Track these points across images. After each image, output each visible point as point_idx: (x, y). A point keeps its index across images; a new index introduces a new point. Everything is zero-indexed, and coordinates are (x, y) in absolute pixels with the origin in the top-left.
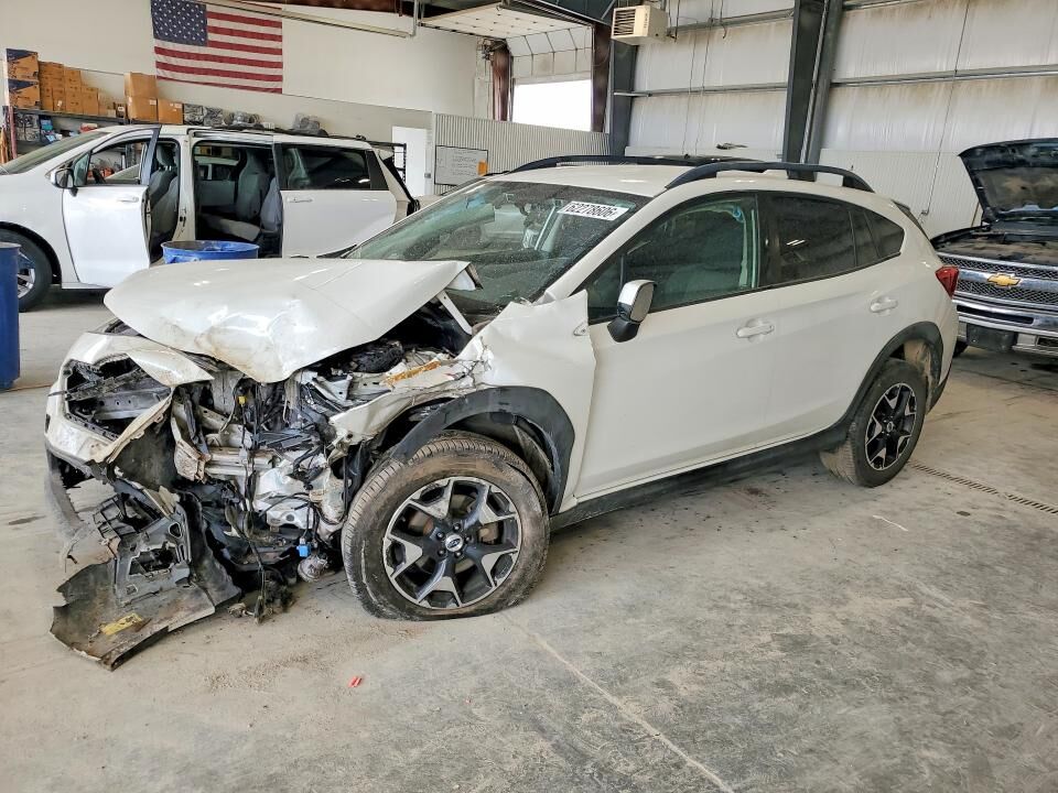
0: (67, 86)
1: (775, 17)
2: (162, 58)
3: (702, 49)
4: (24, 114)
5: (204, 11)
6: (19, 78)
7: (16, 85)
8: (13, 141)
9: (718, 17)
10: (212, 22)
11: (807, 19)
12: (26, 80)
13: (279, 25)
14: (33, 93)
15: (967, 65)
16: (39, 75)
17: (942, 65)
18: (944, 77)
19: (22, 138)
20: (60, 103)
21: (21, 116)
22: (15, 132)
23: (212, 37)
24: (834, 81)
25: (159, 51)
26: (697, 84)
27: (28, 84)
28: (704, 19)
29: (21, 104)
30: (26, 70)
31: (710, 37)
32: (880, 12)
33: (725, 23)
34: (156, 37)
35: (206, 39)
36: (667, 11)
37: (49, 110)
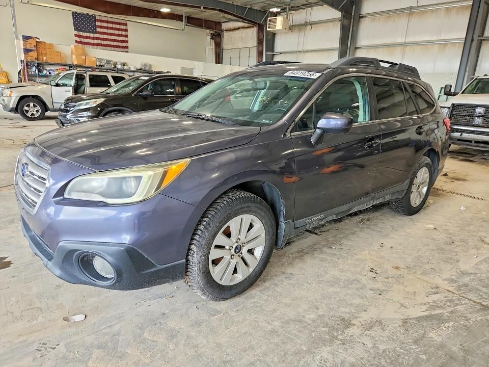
0: (48, 51)
1: (332, 21)
2: (78, 39)
3: (302, 34)
4: (31, 63)
5: (95, 19)
6: (28, 48)
7: (27, 51)
8: (26, 75)
9: (309, 21)
10: (99, 24)
11: (346, 22)
12: (31, 49)
13: (126, 25)
14: (34, 54)
15: (409, 40)
16: (36, 46)
17: (400, 40)
18: (400, 45)
19: (30, 73)
20: (45, 58)
21: (29, 64)
22: (27, 71)
23: (99, 30)
24: (357, 46)
25: (76, 36)
26: (301, 49)
27: (31, 51)
28: (303, 22)
29: (29, 59)
30: (31, 44)
31: (305, 29)
32: (374, 19)
33: (311, 24)
34: (75, 30)
35: (96, 30)
36: (289, 19)
37: (40, 61)
